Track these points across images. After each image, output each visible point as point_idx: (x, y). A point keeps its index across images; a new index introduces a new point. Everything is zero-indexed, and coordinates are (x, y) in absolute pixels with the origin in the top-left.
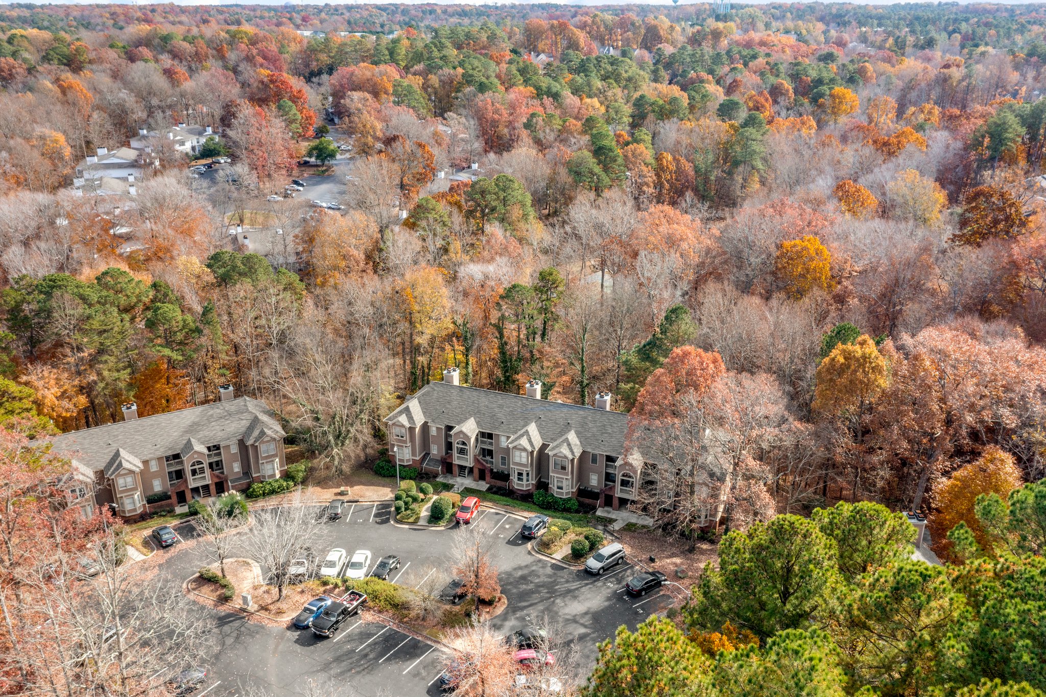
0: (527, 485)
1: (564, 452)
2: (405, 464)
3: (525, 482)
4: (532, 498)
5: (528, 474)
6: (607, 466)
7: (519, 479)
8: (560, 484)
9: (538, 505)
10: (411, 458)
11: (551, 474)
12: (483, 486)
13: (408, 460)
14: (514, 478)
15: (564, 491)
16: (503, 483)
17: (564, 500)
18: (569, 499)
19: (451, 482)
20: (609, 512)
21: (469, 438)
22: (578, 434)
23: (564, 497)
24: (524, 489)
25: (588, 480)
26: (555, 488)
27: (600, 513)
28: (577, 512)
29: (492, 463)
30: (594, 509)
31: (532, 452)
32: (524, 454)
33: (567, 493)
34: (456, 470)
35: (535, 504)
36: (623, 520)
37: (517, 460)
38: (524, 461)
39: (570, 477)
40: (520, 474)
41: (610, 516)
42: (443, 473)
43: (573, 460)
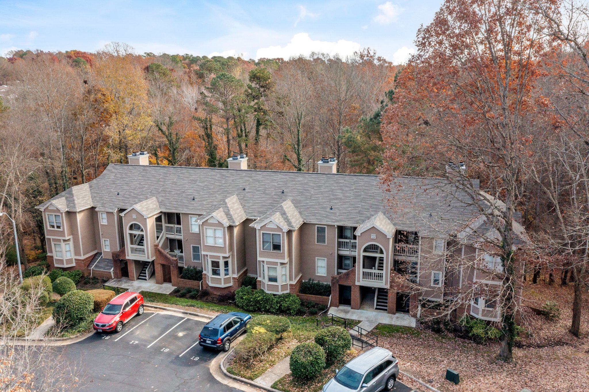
0: (226, 281)
1: (277, 221)
2: (65, 266)
3: (222, 276)
4: (233, 299)
5: (226, 264)
6: (340, 245)
7: (215, 272)
8: (272, 274)
9: (242, 308)
10: (74, 257)
11: (259, 259)
12: (168, 288)
13: (69, 261)
14: (208, 272)
15: (279, 283)
16: (195, 282)
17: (280, 296)
18: (288, 296)
19: (124, 286)
20: (347, 312)
21: (144, 220)
22: (296, 203)
23: (280, 293)
24: (223, 286)
25: (313, 268)
26: (266, 281)
27: (333, 312)
28: (300, 313)
29: (181, 258)
30: (324, 309)
31: (231, 228)
32: (219, 233)
33: (284, 287)
34: (132, 269)
35: (238, 306)
36: (370, 322)
37: (210, 242)
38: (220, 242)
39: (286, 260)
40: (215, 264)
41: (348, 316)
42: (116, 276)
43: (290, 232)
